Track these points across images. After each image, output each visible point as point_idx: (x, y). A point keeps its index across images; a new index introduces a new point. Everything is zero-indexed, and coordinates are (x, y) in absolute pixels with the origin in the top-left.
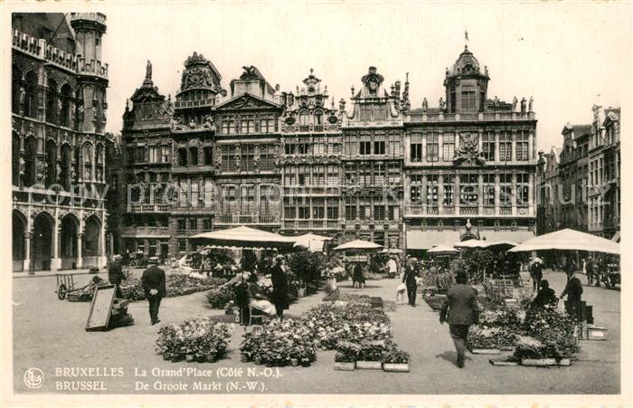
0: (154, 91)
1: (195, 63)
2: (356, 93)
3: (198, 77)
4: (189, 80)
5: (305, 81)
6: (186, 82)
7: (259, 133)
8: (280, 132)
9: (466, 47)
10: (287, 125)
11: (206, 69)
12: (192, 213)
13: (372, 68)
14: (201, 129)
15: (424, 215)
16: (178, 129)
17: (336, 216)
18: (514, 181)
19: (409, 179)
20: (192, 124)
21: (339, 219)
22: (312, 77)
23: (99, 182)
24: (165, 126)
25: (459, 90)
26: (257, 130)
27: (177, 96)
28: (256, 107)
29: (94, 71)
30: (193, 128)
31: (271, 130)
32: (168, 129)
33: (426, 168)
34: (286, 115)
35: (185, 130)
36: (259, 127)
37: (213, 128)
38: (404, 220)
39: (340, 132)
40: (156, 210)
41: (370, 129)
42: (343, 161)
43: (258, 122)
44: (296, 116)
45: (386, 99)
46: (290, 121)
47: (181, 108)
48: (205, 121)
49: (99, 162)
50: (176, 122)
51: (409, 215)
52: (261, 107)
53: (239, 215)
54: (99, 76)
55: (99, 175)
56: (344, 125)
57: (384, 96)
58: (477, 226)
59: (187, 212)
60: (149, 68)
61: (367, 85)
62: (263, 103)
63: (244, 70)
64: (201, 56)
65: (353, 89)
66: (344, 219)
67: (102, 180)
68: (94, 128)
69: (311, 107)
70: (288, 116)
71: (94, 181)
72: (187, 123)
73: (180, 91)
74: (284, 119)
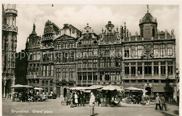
0: (35, 34)
1: (48, 24)
2: (104, 31)
3: (49, 29)
4: (46, 30)
5: (85, 28)
6: (46, 31)
7: (69, 48)
8: (76, 47)
9: (148, 11)
10: (79, 45)
11: (52, 26)
12: (47, 78)
13: (110, 22)
14: (50, 47)
15: (130, 78)
16: (43, 48)
17: (96, 79)
18: (166, 64)
19: (124, 64)
20: (47, 46)
21: (98, 80)
22: (88, 27)
23: (13, 67)
24: (38, 47)
25: (144, 28)
26: (68, 47)
27: (43, 36)
28: (68, 39)
29: (11, 29)
30: (47, 47)
31: (73, 47)
32: (39, 48)
33: (131, 60)
34: (78, 41)
35: (45, 48)
36: (69, 46)
37: (53, 47)
38: (122, 80)
39: (98, 47)
40: (35, 77)
41: (109, 45)
42: (99, 58)
43: (69, 44)
44: (81, 42)
45: (115, 33)
46: (80, 43)
47: (43, 40)
48: (51, 44)
49: (13, 60)
50: (42, 45)
51: (124, 78)
52: (70, 39)
53: (61, 79)
54: (13, 31)
55: (13, 65)
56: (99, 44)
57: (114, 32)
58: (151, 82)
59: (45, 78)
60: (34, 27)
61: (108, 28)
62: (70, 37)
63: (64, 26)
64: (50, 22)
65: (103, 30)
66: (99, 80)
67: (14, 67)
68: (11, 49)
69: (87, 38)
70: (79, 42)
71: (11, 67)
72: (45, 46)
73: (44, 34)
74: (78, 43)
